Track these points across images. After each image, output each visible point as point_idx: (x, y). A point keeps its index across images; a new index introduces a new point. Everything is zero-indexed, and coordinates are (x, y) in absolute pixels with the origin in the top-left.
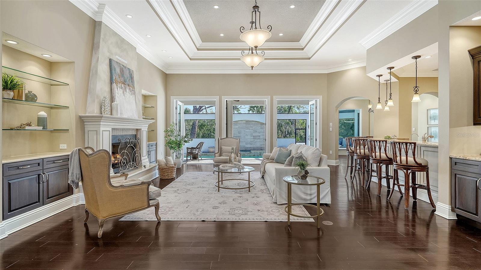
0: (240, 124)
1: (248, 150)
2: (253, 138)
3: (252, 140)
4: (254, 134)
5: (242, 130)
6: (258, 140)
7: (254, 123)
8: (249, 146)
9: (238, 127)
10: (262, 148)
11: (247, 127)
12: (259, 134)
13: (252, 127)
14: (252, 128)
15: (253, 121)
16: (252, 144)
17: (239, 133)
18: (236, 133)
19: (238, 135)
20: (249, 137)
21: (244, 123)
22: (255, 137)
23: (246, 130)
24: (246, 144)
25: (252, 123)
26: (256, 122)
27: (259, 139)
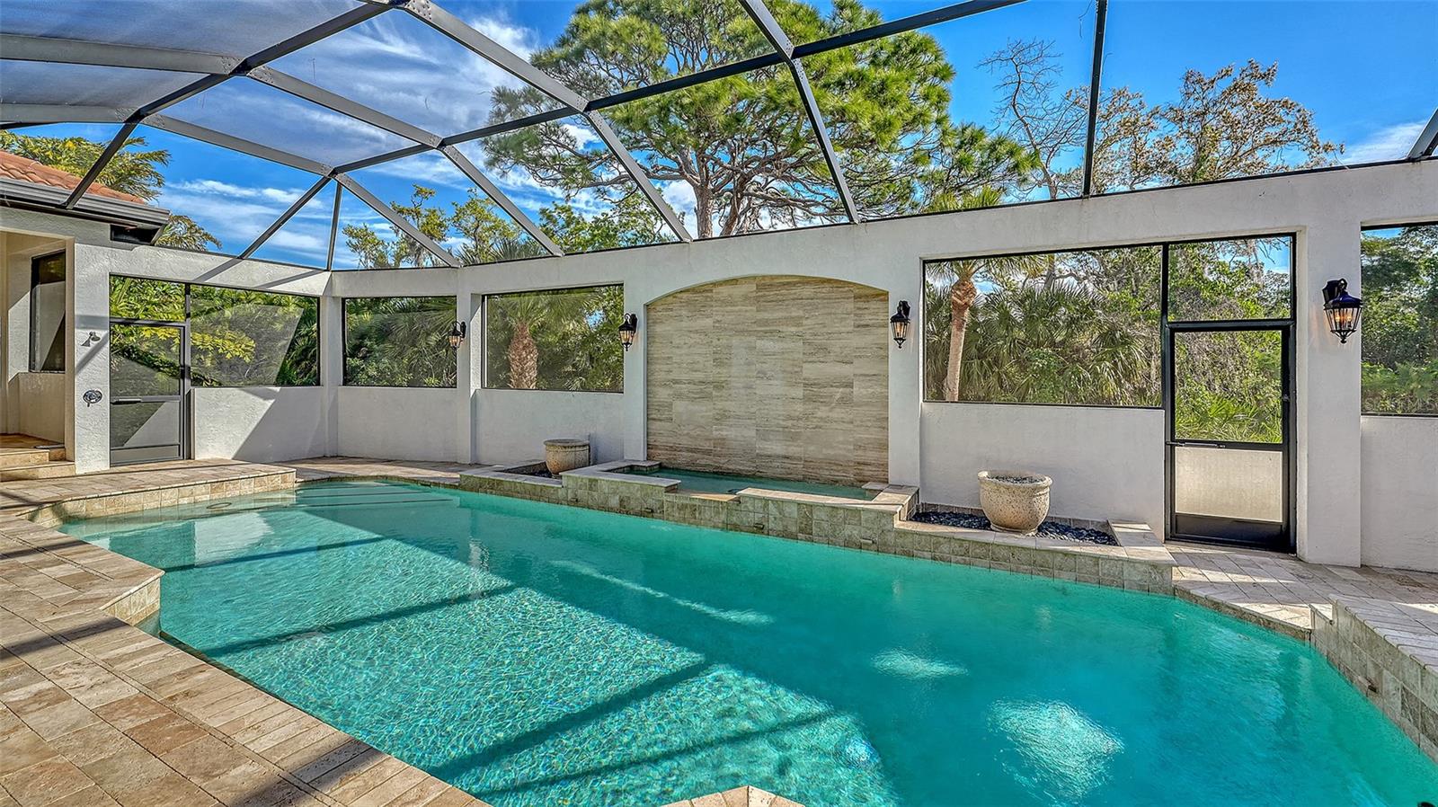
0: (724, 303)
1: (770, 473)
2: (807, 399)
3: (799, 408)
4: (810, 371)
5: (735, 341)
6: (837, 414)
7: (808, 291)
8: (776, 448)
9: (709, 322)
10: (868, 471)
11: (766, 322)
12: (846, 370)
13: (797, 321)
14: (794, 329)
15: (806, 281)
16: (794, 437)
17: (719, 363)
18: (701, 359)
19: (714, 373)
20: (777, 387)
21: (746, 297)
22: (814, 392)
23: (759, 344)
24: (763, 434)
25: (797, 291)
26: (826, 288)
27: (845, 401)
